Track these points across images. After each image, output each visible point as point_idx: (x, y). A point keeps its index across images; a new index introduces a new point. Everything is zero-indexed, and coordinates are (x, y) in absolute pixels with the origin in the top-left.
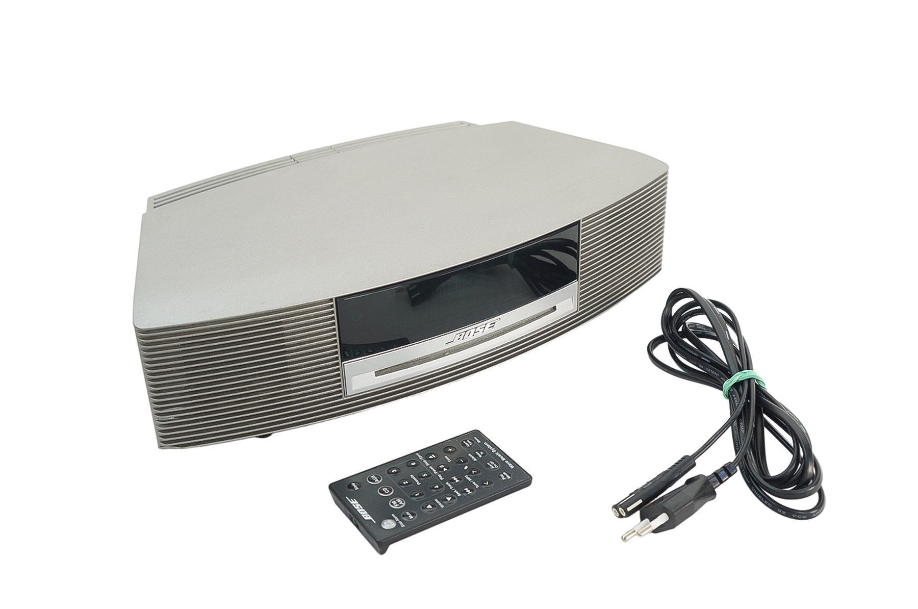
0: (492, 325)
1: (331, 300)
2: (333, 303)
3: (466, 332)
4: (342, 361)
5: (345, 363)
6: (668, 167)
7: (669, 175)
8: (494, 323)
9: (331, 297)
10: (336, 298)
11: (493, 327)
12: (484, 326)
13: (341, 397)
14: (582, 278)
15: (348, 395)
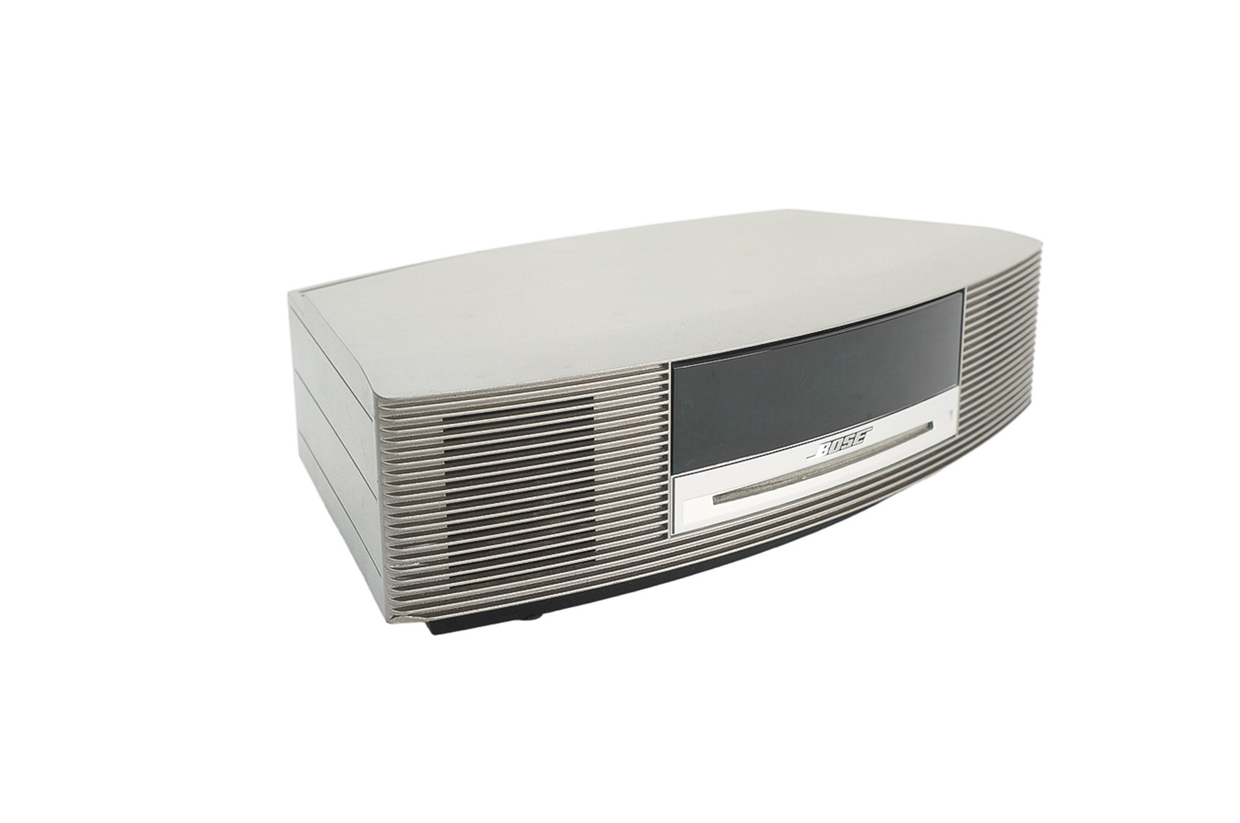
0: (863, 436)
1: (665, 366)
2: (669, 371)
3: (832, 442)
4: (672, 474)
5: (676, 477)
6: (1041, 244)
7: (1042, 256)
8: (865, 433)
9: (665, 362)
10: (673, 363)
11: (863, 439)
12: (853, 436)
13: (665, 536)
14: (964, 382)
15: (676, 533)
